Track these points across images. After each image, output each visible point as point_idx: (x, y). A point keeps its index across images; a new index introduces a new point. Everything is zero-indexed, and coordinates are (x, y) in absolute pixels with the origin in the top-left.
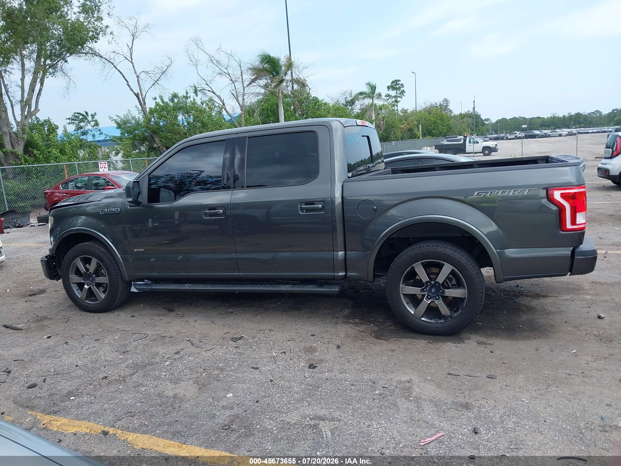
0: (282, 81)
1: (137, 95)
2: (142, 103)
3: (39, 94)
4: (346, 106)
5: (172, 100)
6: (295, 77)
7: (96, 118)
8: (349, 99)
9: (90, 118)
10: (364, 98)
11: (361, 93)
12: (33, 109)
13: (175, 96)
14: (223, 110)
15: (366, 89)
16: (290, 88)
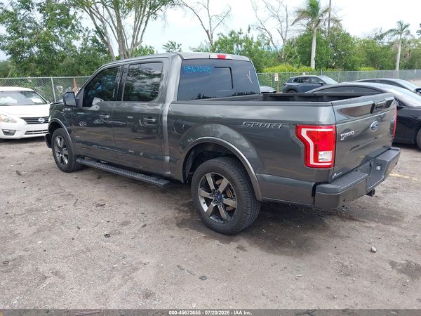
0: (319, 21)
1: (207, 32)
2: (210, 37)
3: (144, 31)
4: (375, 39)
5: (231, 35)
6: (331, 17)
7: (180, 47)
8: (379, 34)
9: (176, 47)
10: (395, 34)
11: (391, 31)
12: (139, 40)
13: (232, 33)
14: (271, 43)
15: (396, 27)
16: (327, 26)
